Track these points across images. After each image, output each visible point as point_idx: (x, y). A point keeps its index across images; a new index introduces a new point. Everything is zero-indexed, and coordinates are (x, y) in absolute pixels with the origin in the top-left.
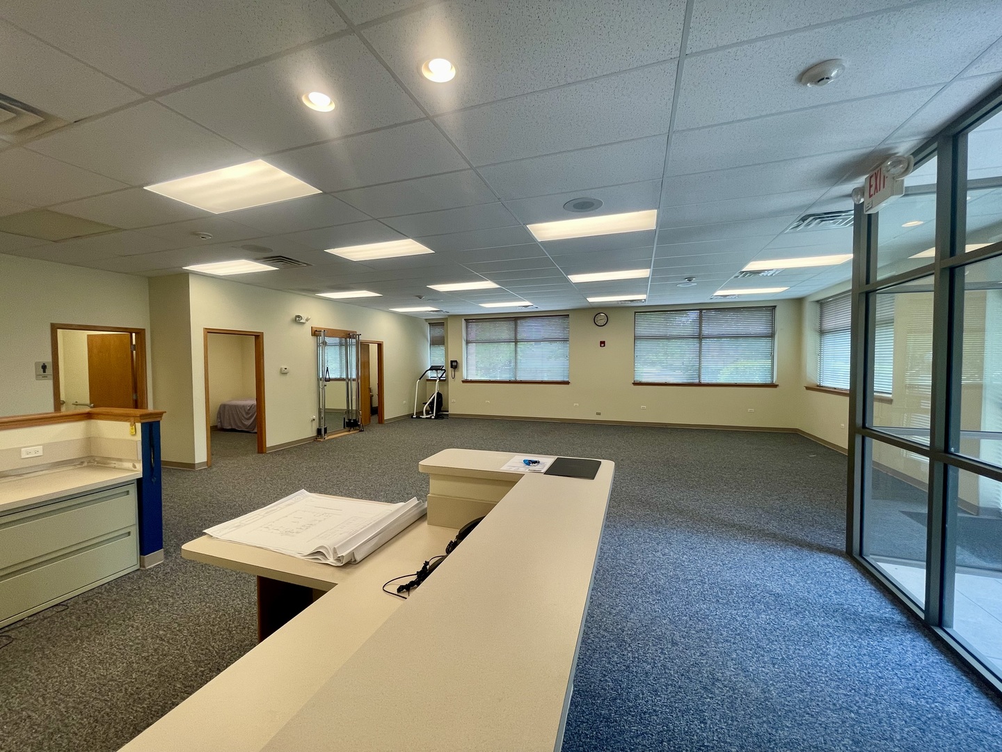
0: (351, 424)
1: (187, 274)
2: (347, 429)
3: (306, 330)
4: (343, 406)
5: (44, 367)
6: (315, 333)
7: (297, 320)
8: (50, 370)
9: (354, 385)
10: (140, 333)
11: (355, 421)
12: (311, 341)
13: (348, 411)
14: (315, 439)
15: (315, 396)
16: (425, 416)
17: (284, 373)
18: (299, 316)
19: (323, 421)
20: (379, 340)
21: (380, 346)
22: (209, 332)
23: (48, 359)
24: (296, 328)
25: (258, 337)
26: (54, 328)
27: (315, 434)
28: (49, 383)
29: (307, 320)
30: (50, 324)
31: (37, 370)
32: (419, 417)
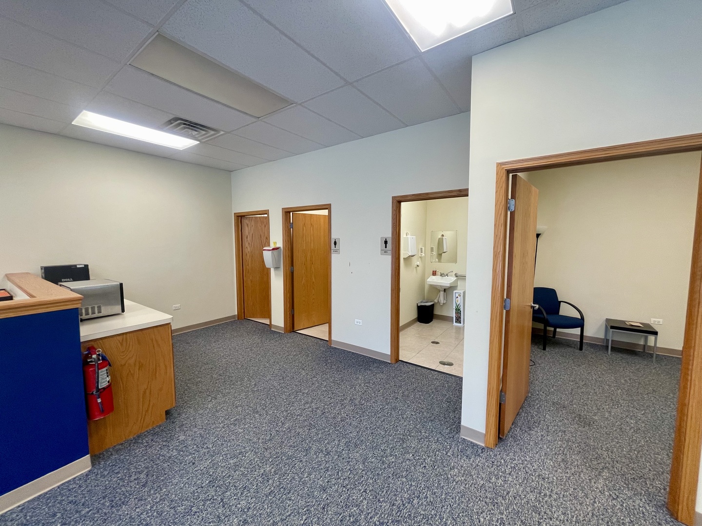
5: (386, 242)
8: (391, 244)
23: (390, 234)
30: (394, 198)
31: (379, 245)
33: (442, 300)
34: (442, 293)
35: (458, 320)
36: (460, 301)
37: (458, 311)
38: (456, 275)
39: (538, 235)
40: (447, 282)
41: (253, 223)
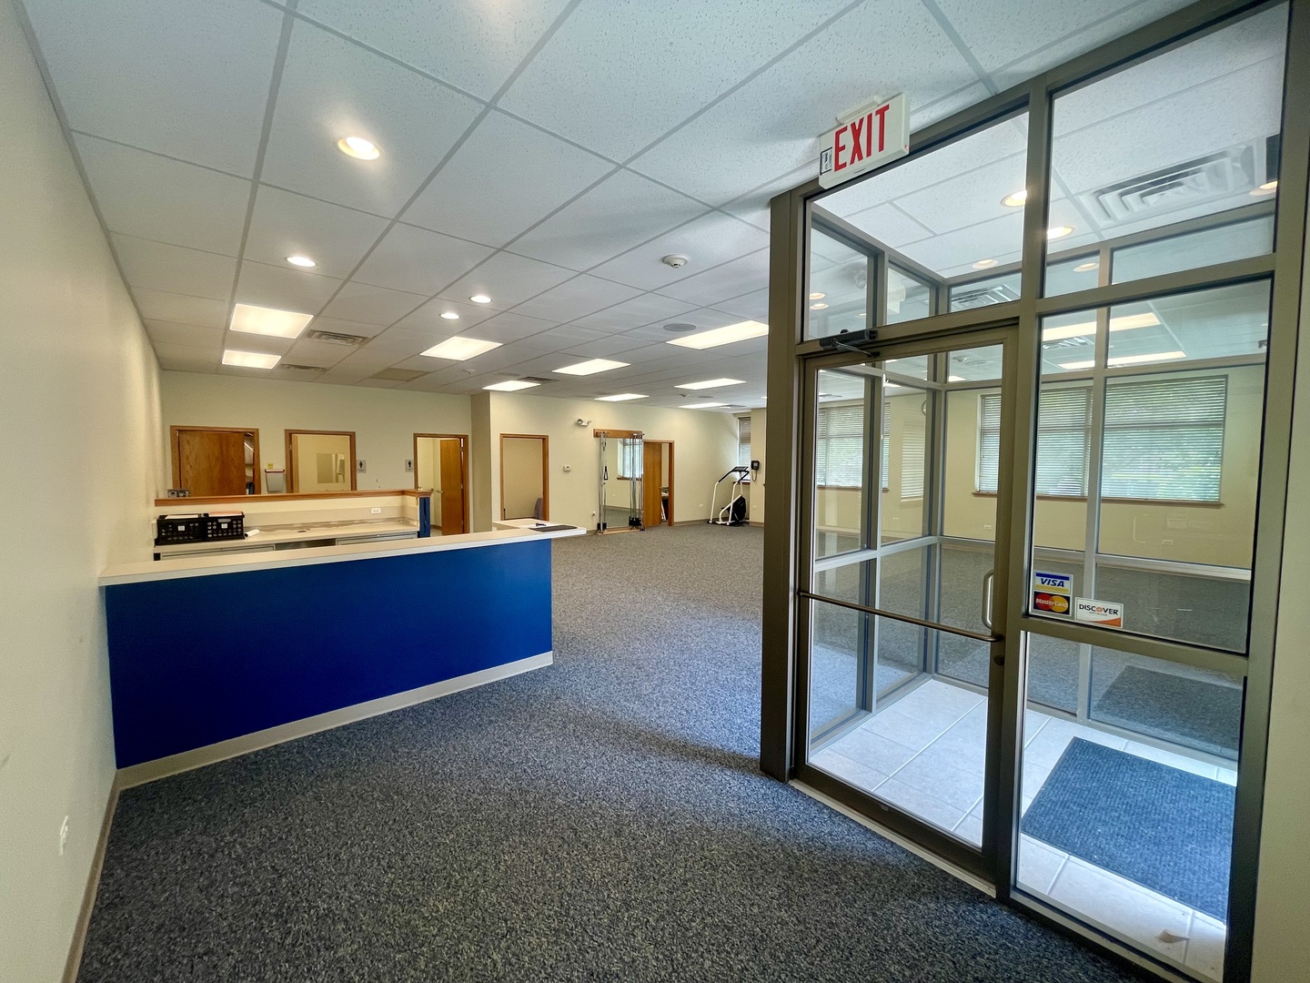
0: (635, 523)
1: (488, 392)
2: (631, 527)
3: (589, 432)
4: (627, 504)
5: (410, 463)
6: (597, 435)
7: (579, 423)
8: (413, 465)
9: (638, 486)
10: (465, 438)
11: (638, 520)
12: (593, 442)
13: (633, 510)
14: (594, 533)
15: (597, 494)
16: (720, 522)
17: (566, 471)
18: (580, 420)
19: (602, 517)
20: (670, 439)
21: (671, 445)
22: (504, 436)
23: (412, 459)
24: (579, 431)
25: (544, 439)
26: (416, 436)
27: (596, 528)
28: (413, 474)
29: (588, 423)
31: (403, 465)
32: (714, 523)
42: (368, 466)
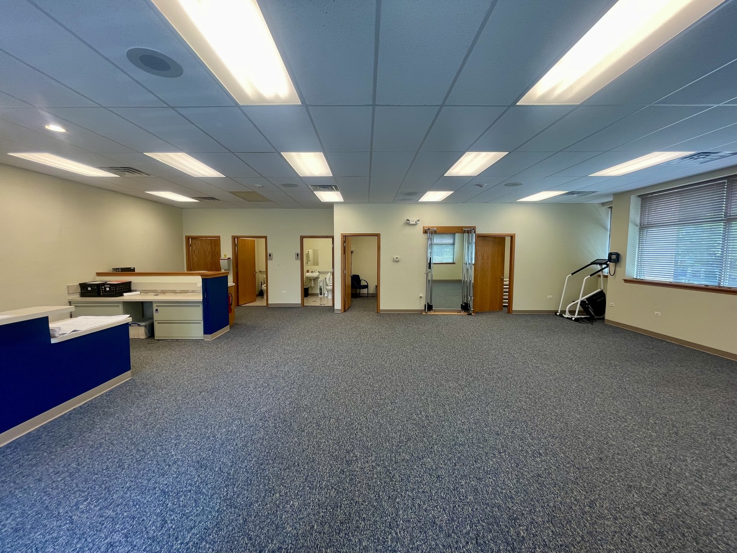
2: (462, 310)
3: (419, 229)
5: (298, 255)
6: (425, 232)
7: (408, 223)
10: (333, 238)
12: (423, 237)
14: (422, 312)
15: (423, 279)
16: (567, 315)
17: (396, 261)
18: (408, 220)
20: (511, 233)
21: (512, 237)
22: (344, 235)
23: (299, 252)
24: (409, 230)
25: (377, 238)
27: (422, 309)
29: (418, 222)
30: (301, 236)
31: (294, 256)
32: (561, 316)
33: (313, 285)
34: (313, 281)
35: (321, 294)
36: (321, 284)
37: (321, 289)
38: (319, 272)
39: (352, 252)
40: (315, 274)
41: (199, 242)
42: (274, 256)
